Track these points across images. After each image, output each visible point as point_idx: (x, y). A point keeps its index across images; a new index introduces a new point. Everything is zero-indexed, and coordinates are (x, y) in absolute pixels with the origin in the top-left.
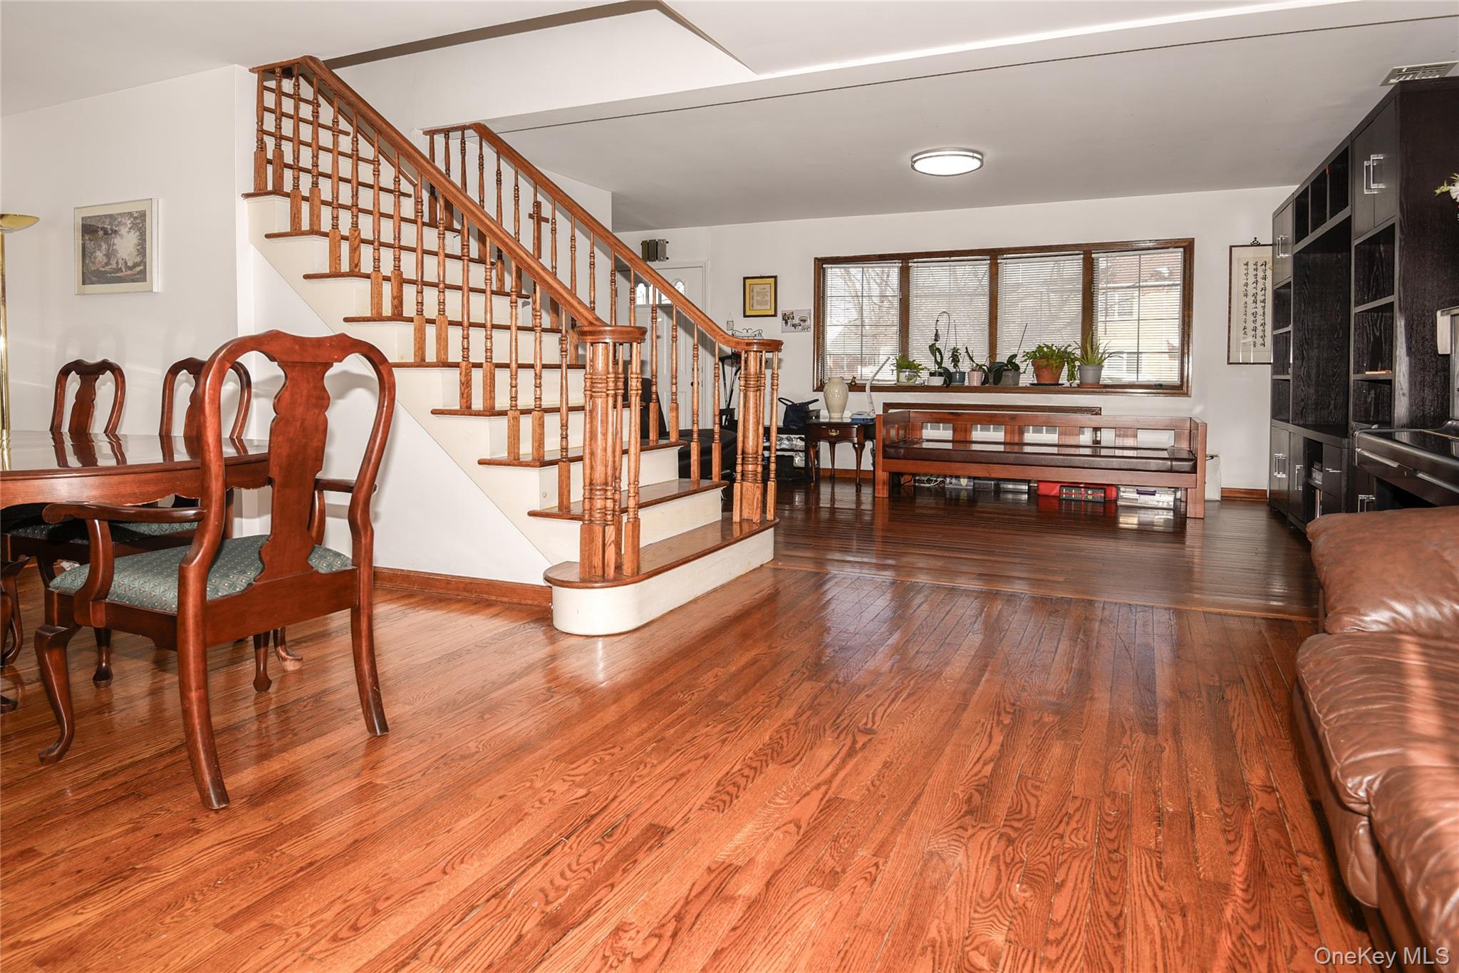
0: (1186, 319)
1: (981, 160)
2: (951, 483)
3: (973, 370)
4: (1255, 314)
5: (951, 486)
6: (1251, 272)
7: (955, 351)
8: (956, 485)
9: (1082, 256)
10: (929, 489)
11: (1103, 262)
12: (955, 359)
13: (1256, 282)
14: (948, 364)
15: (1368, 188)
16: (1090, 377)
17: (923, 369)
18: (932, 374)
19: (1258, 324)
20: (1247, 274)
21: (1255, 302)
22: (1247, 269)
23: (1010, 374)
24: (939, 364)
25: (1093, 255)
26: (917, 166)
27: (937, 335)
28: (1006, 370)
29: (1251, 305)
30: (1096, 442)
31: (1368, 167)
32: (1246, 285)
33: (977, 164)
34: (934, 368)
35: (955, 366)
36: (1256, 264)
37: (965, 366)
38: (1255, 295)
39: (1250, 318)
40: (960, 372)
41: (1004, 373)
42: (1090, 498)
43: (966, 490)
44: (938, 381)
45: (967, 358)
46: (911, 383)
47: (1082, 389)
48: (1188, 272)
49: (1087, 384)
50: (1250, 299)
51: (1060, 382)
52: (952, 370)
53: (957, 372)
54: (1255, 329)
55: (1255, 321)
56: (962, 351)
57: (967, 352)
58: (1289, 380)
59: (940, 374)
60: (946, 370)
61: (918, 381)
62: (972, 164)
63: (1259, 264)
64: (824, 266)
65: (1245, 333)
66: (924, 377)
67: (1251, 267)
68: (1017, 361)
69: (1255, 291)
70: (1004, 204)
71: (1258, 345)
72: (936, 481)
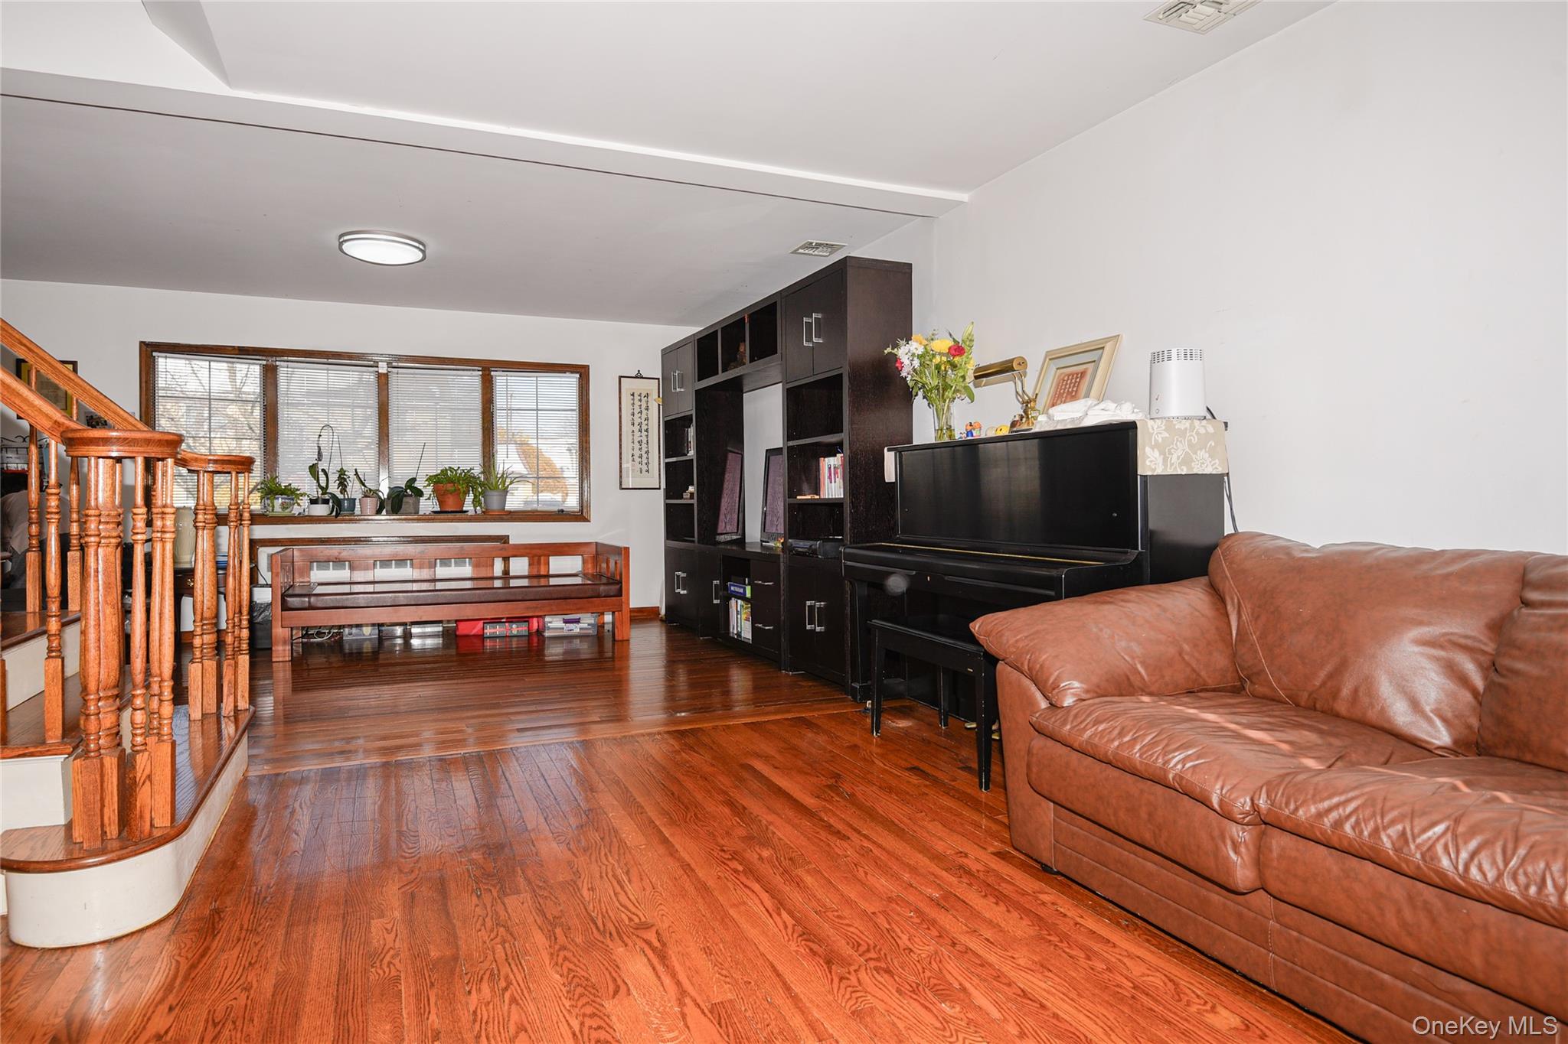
0: (584, 444)
1: (423, 252)
2: (350, 634)
3: (366, 496)
4: (640, 442)
5: (350, 637)
6: (637, 403)
7: (342, 472)
8: (357, 635)
9: (480, 373)
10: (319, 644)
11: (500, 379)
12: (342, 483)
13: (641, 412)
14: (334, 488)
15: (809, 339)
16: (494, 504)
17: (301, 495)
18: (313, 502)
19: (643, 452)
20: (633, 404)
21: (640, 431)
22: (633, 399)
23: (410, 500)
24: (324, 490)
25: (492, 373)
26: (345, 247)
27: (320, 453)
28: (406, 496)
29: (637, 434)
30: (506, 572)
31: (809, 325)
32: (633, 414)
33: (420, 255)
34: (315, 492)
35: (343, 491)
36: (640, 395)
37: (355, 490)
38: (640, 424)
39: (637, 446)
40: (348, 499)
41: (405, 500)
42: (515, 632)
43: (370, 640)
44: (321, 510)
45: (357, 483)
46: (287, 513)
47: (487, 516)
48: (584, 398)
49: (493, 511)
50: (637, 428)
51: (464, 509)
52: (341, 496)
53: (344, 499)
54: (641, 457)
55: (640, 449)
56: (351, 474)
57: (357, 474)
58: (693, 504)
59: (326, 502)
60: (334, 496)
61: (296, 510)
62: (410, 255)
63: (643, 395)
64: (154, 354)
65: (633, 460)
66: (302, 506)
67: (637, 398)
68: (418, 485)
69: (639, 420)
70: (401, 305)
71: (644, 471)
72: (329, 633)
